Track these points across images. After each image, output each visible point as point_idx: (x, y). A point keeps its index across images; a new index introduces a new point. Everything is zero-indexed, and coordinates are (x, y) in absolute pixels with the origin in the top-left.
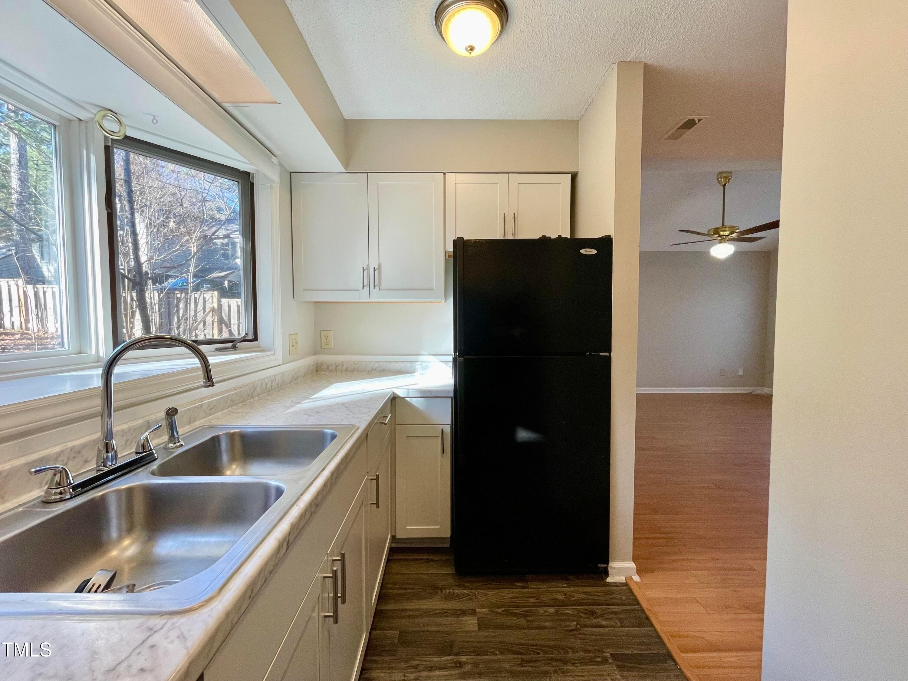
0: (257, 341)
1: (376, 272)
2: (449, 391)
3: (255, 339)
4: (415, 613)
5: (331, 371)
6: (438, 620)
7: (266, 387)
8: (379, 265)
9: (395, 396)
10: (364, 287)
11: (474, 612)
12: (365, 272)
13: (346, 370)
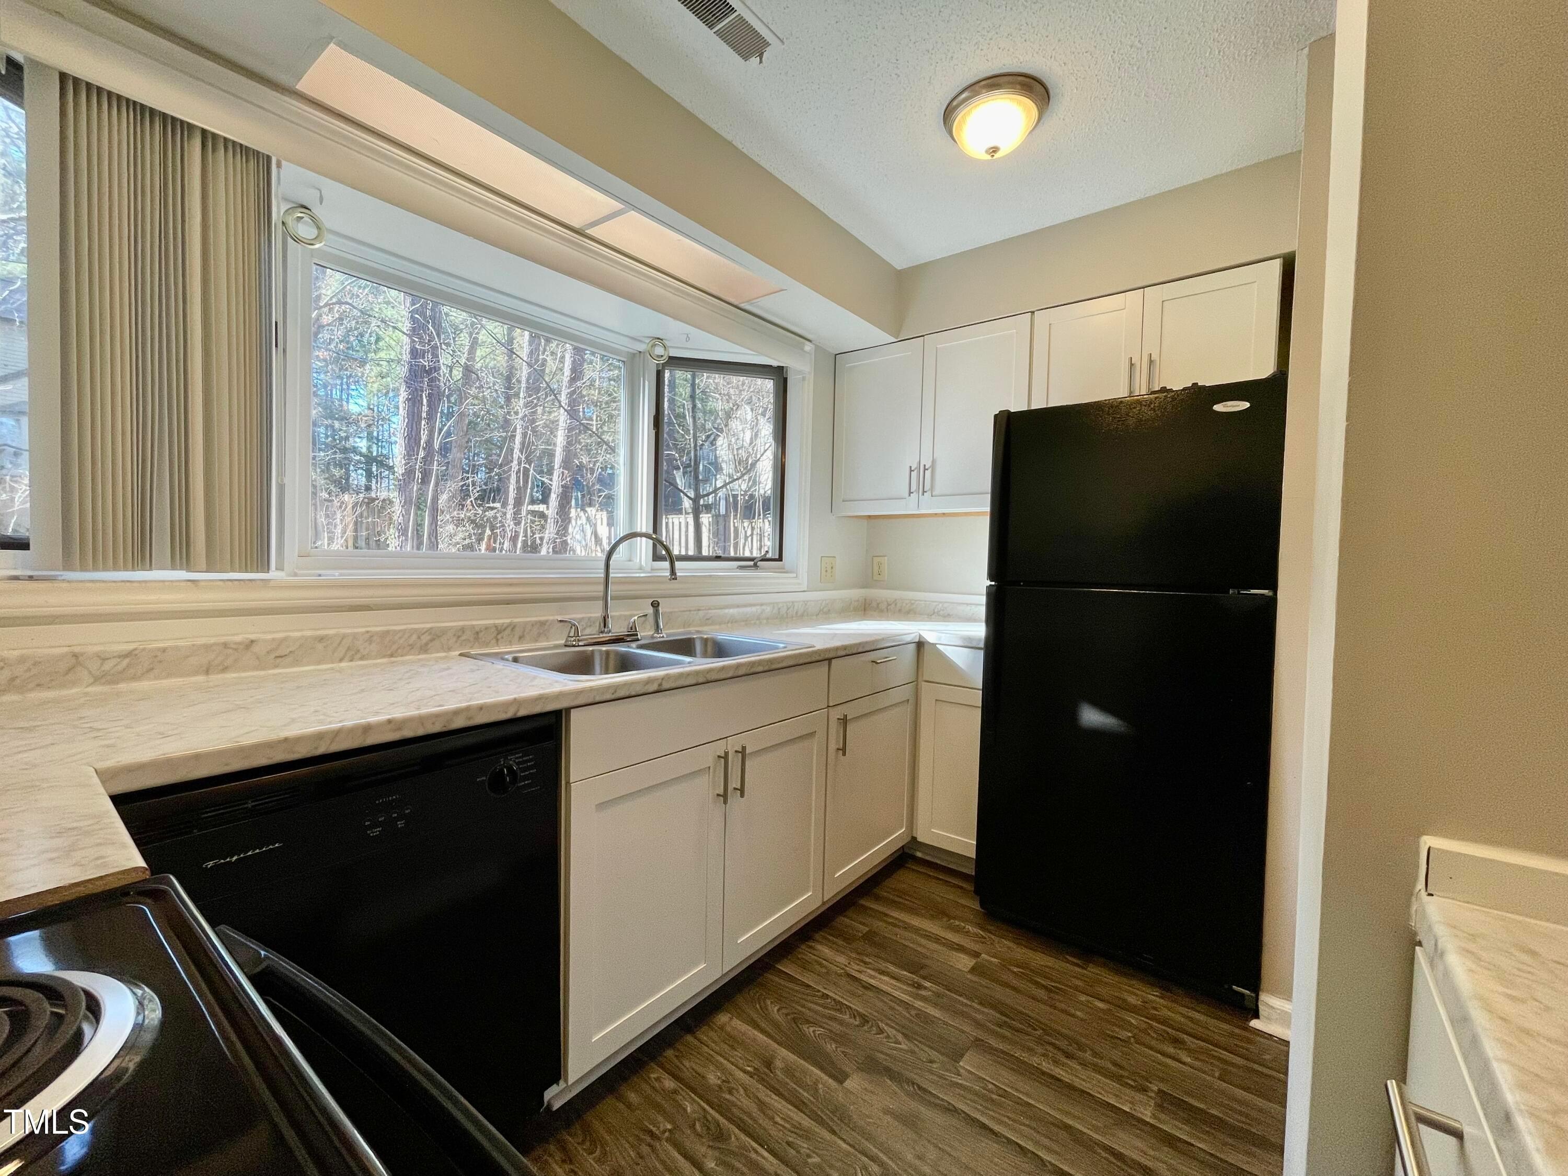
0: (781, 560)
1: (928, 473)
2: (980, 640)
3: (780, 559)
4: (900, 924)
5: (882, 611)
6: (923, 941)
7: (779, 612)
8: (934, 461)
9: (921, 640)
10: (910, 493)
11: (976, 955)
12: (914, 474)
13: (900, 611)
